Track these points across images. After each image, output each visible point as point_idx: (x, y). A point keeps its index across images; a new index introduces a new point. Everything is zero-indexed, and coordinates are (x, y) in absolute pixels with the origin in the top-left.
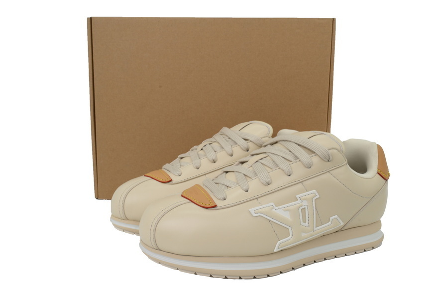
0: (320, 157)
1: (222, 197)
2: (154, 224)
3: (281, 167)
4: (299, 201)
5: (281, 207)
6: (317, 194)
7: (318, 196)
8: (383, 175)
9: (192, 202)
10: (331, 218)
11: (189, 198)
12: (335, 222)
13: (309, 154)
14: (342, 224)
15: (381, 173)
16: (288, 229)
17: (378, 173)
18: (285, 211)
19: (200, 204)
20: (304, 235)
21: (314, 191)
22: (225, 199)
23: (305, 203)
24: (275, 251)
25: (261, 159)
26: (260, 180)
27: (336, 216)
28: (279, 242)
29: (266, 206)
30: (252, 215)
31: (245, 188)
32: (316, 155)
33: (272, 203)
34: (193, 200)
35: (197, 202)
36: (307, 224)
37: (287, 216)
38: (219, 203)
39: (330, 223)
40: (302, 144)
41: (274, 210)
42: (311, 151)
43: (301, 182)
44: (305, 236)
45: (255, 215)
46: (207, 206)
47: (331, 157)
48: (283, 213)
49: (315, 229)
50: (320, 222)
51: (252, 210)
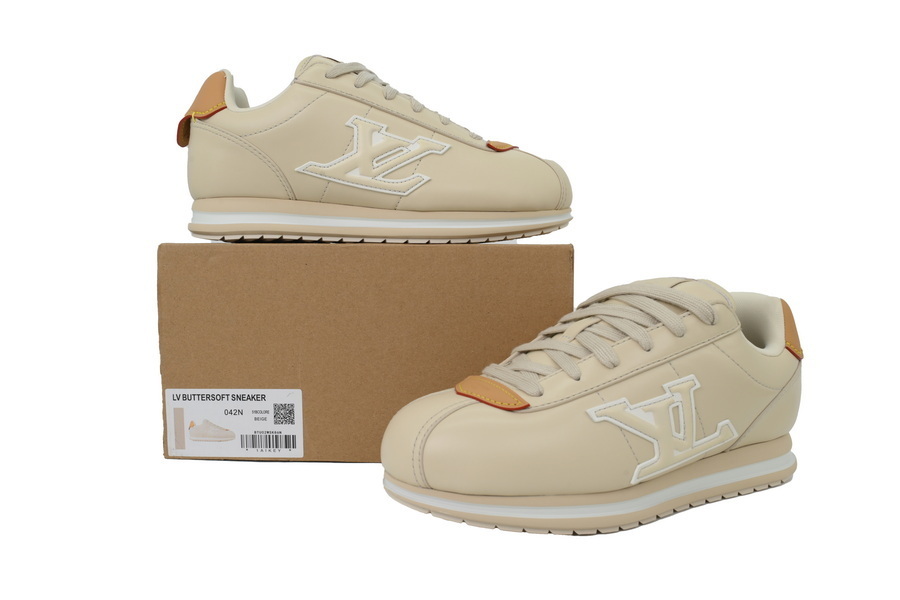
0: (698, 317)
1: (535, 391)
2: (419, 442)
3: (633, 336)
4: (668, 394)
5: (639, 404)
6: (697, 382)
7: (698, 385)
8: (795, 351)
9: (481, 401)
10: (720, 424)
11: (474, 395)
12: (725, 431)
13: (678, 314)
14: (736, 436)
15: (792, 347)
16: (652, 443)
17: (787, 348)
18: (646, 411)
19: (498, 404)
20: (677, 454)
21: (692, 376)
22: (541, 395)
23: (678, 397)
24: (634, 481)
25: (590, 326)
26: (598, 360)
27: (727, 421)
28: (638, 466)
29: (612, 405)
30: (591, 419)
31: (575, 375)
32: (692, 313)
33: (624, 399)
34: (483, 398)
35: (492, 402)
36: (681, 435)
37: (649, 419)
38: (533, 402)
39: (717, 433)
40: (662, 298)
41: (628, 410)
42: (679, 308)
43: (669, 361)
44: (681, 457)
45: (597, 419)
46: (512, 406)
47: (716, 317)
48: (643, 415)
49: (696, 443)
50: (703, 432)
51: (591, 411)
